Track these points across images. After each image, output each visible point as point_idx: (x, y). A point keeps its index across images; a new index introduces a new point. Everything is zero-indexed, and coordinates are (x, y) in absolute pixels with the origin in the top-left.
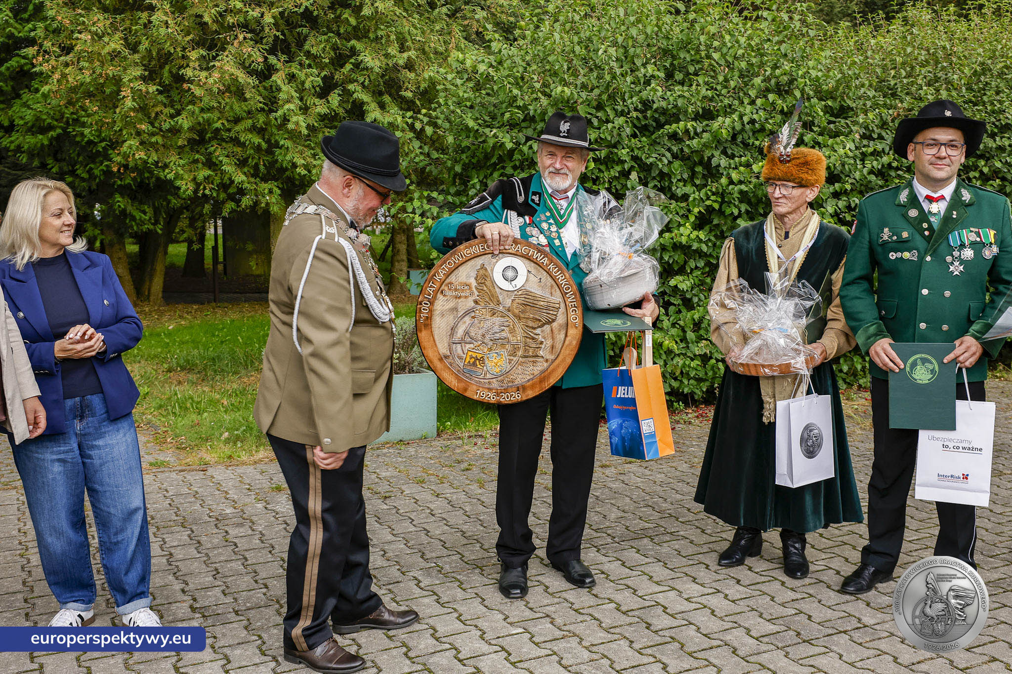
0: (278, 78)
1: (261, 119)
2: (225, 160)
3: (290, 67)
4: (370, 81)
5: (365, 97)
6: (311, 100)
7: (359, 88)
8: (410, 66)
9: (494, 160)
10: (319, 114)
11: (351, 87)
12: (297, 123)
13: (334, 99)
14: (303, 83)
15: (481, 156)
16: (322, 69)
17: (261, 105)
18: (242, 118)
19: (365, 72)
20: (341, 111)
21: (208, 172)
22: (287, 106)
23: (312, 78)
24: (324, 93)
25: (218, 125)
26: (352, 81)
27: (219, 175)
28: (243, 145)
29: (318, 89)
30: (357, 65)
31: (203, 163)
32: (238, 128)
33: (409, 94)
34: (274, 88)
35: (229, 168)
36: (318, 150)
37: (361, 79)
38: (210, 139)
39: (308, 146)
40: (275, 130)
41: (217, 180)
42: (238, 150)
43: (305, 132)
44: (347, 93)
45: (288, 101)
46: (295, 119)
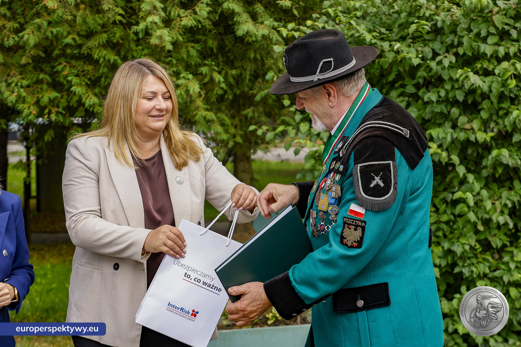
1: (118, 33)
2: (75, 80)
5: (236, 7)
6: (176, 12)
9: (391, 78)
12: (160, 37)
13: (202, 9)
15: (377, 73)
18: (96, 33)
20: (208, 23)
21: (54, 94)
24: (190, 3)
25: (68, 40)
27: (65, 97)
28: (97, 62)
31: (48, 84)
32: (92, 43)
33: (287, 3)
35: (78, 90)
36: (181, 68)
38: (59, 56)
40: (133, 46)
41: (64, 103)
42: (89, 68)
43: (169, 47)
44: (215, 3)
45: (151, 14)
46: (159, 33)
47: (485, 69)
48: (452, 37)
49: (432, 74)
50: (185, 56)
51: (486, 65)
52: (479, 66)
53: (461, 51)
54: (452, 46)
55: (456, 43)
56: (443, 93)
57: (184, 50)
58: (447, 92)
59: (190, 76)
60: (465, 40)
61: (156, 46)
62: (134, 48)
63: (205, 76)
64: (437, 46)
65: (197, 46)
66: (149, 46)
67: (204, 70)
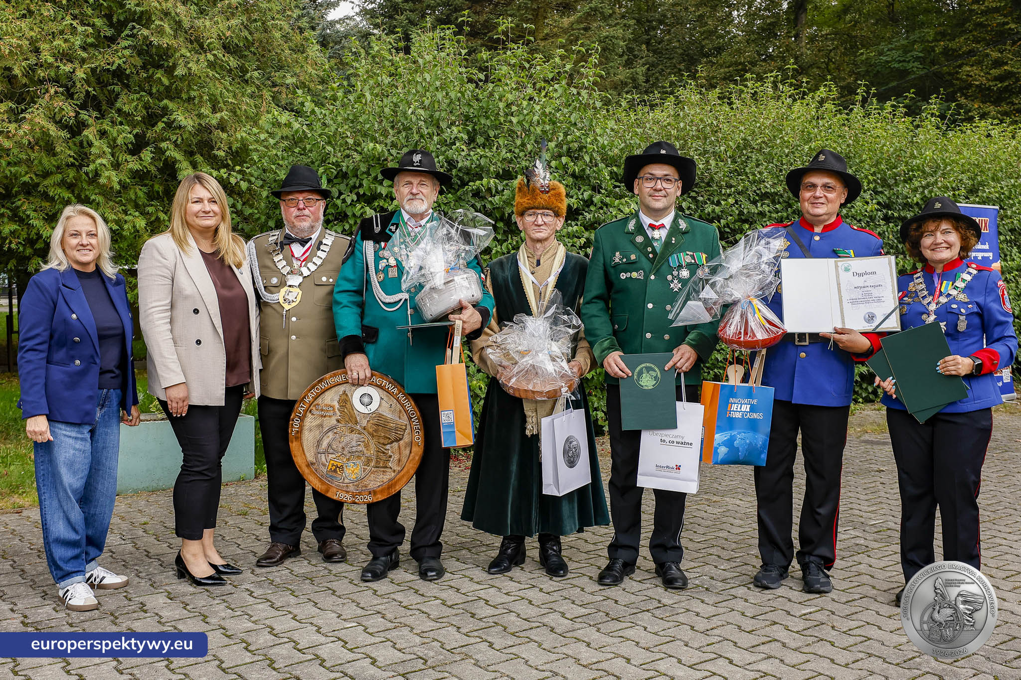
0: (90, 133)
1: (72, 174)
2: (33, 214)
3: (102, 123)
4: (182, 139)
5: (177, 155)
6: (123, 157)
7: (171, 147)
8: (222, 127)
10: (131, 170)
11: (164, 145)
12: (109, 178)
13: (147, 155)
14: (115, 140)
16: (134, 127)
17: (72, 159)
18: (52, 173)
19: (178, 131)
20: (153, 169)
21: (14, 227)
22: (99, 161)
23: (125, 135)
24: (136, 149)
25: (26, 179)
26: (164, 140)
27: (26, 229)
28: (52, 200)
29: (130, 146)
30: (169, 125)
31: (9, 217)
32: (49, 182)
33: (221, 154)
34: (85, 143)
35: (36, 222)
36: (129, 207)
37: (174, 138)
38: (17, 193)
39: (120, 203)
40: (85, 185)
41: (24, 234)
42: (47, 205)
43: (117, 187)
44: (160, 151)
45: (99, 156)
46: (107, 174)
47: (382, 207)
48: (354, 180)
49: (339, 210)
50: (133, 197)
51: (382, 203)
52: (376, 204)
53: (361, 191)
54: (354, 187)
55: (357, 185)
56: (347, 227)
57: (132, 191)
58: (351, 226)
59: (137, 214)
60: (365, 183)
61: (104, 185)
62: (86, 187)
63: (151, 214)
64: (342, 187)
65: (145, 189)
66: (99, 186)
67: (150, 209)
